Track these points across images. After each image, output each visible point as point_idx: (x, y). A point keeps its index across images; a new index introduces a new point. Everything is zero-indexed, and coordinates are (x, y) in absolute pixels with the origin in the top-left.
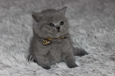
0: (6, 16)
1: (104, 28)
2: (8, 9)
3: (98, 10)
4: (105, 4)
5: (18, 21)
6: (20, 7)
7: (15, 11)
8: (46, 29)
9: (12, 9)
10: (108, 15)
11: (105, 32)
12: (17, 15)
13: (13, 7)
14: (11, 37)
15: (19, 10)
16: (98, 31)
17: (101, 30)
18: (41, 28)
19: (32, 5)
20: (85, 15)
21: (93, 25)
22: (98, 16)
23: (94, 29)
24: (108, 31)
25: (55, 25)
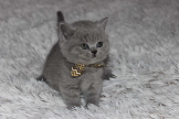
0: (4, 32)
1: (142, 44)
2: (6, 21)
3: (136, 19)
4: (146, 11)
5: (21, 39)
6: (24, 18)
7: (16, 24)
8: (76, 52)
9: (13, 22)
10: (149, 26)
11: (142, 50)
12: (20, 30)
13: (14, 19)
14: (12, 62)
15: (23, 22)
16: (134, 50)
17: (137, 48)
18: (70, 50)
19: (41, 15)
20: (116, 27)
21: (126, 41)
22: (134, 28)
23: (128, 47)
24: (147, 49)
25: (90, 46)
